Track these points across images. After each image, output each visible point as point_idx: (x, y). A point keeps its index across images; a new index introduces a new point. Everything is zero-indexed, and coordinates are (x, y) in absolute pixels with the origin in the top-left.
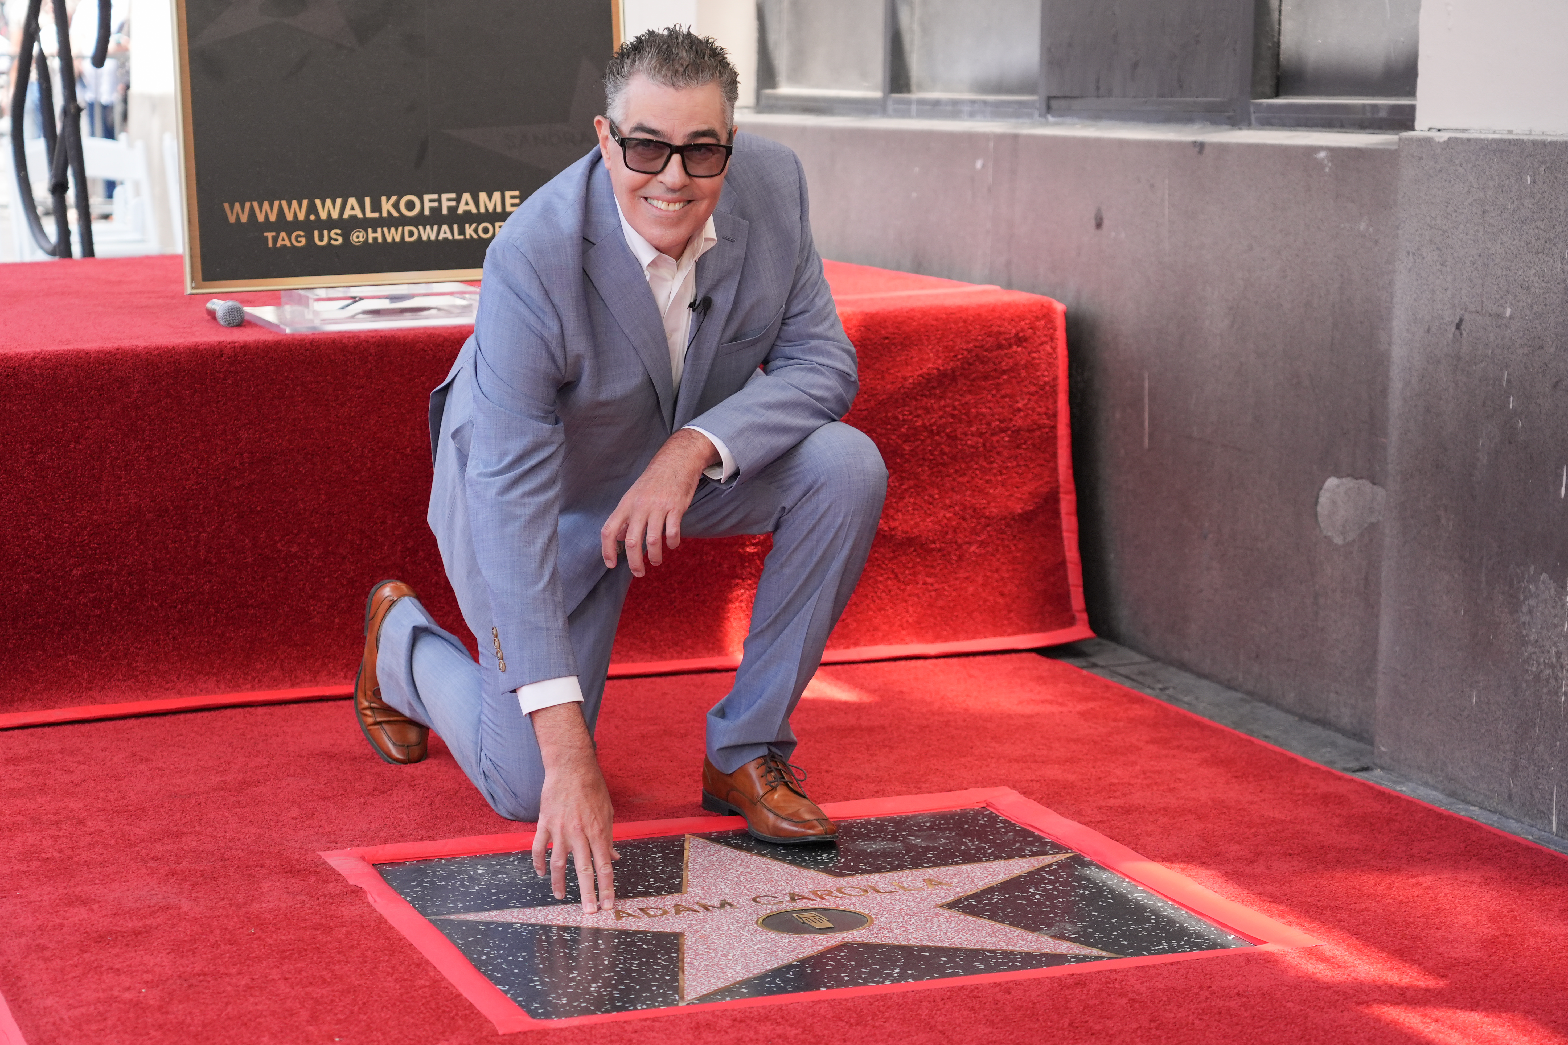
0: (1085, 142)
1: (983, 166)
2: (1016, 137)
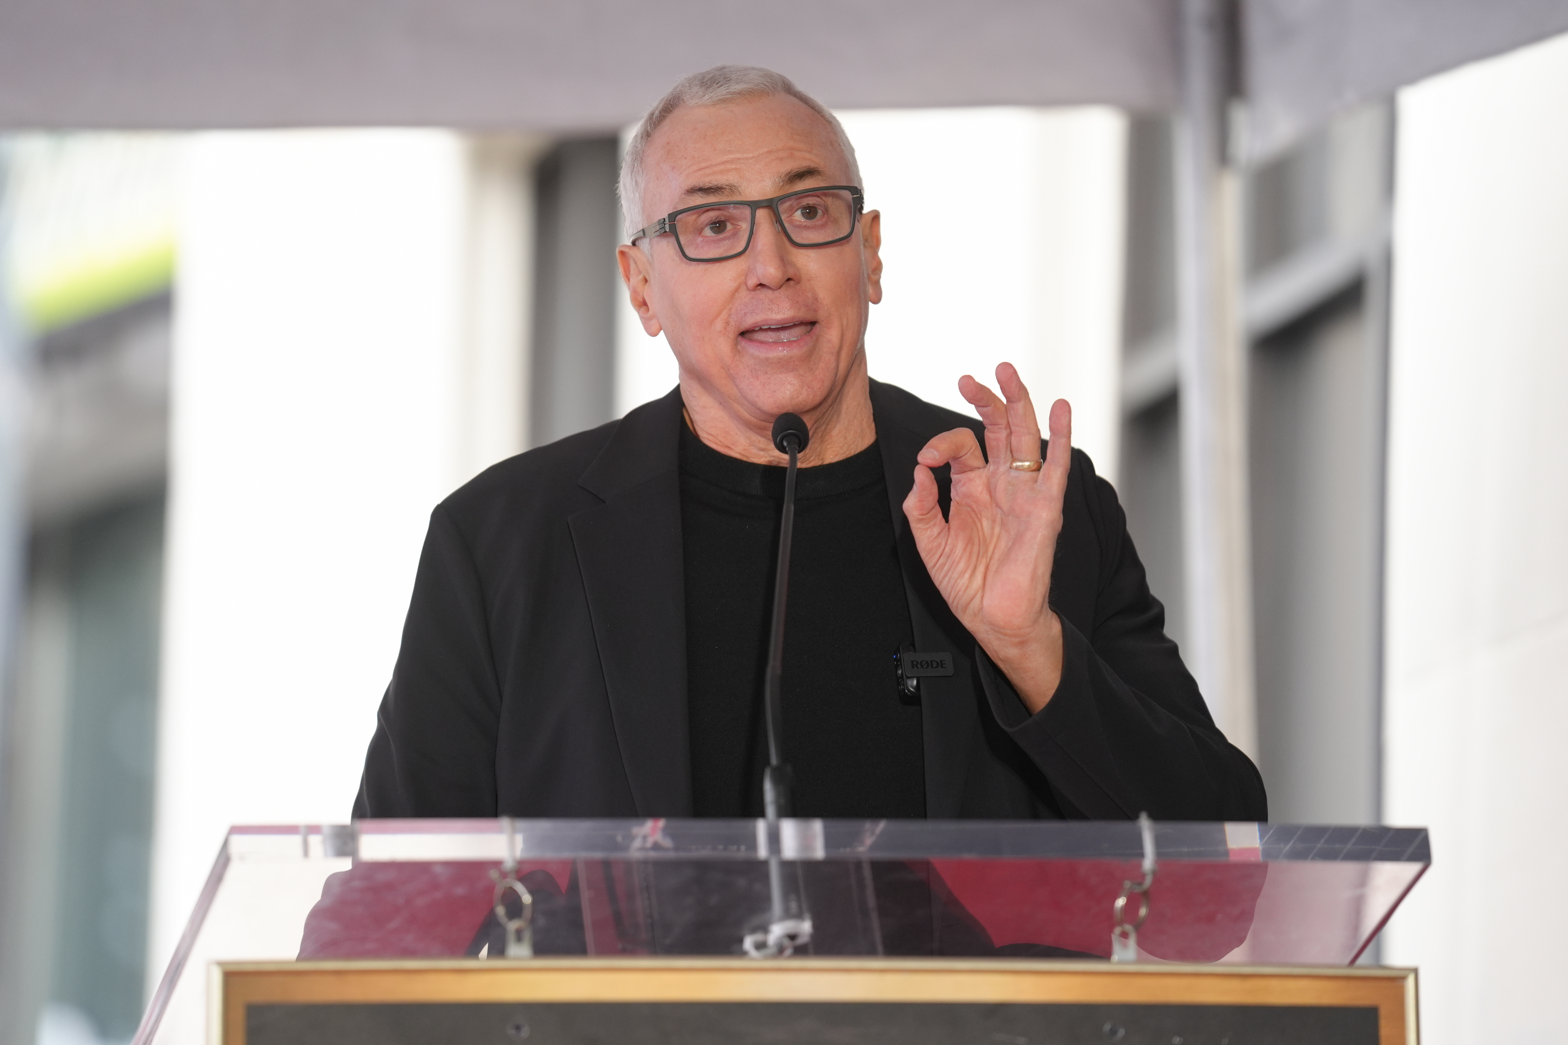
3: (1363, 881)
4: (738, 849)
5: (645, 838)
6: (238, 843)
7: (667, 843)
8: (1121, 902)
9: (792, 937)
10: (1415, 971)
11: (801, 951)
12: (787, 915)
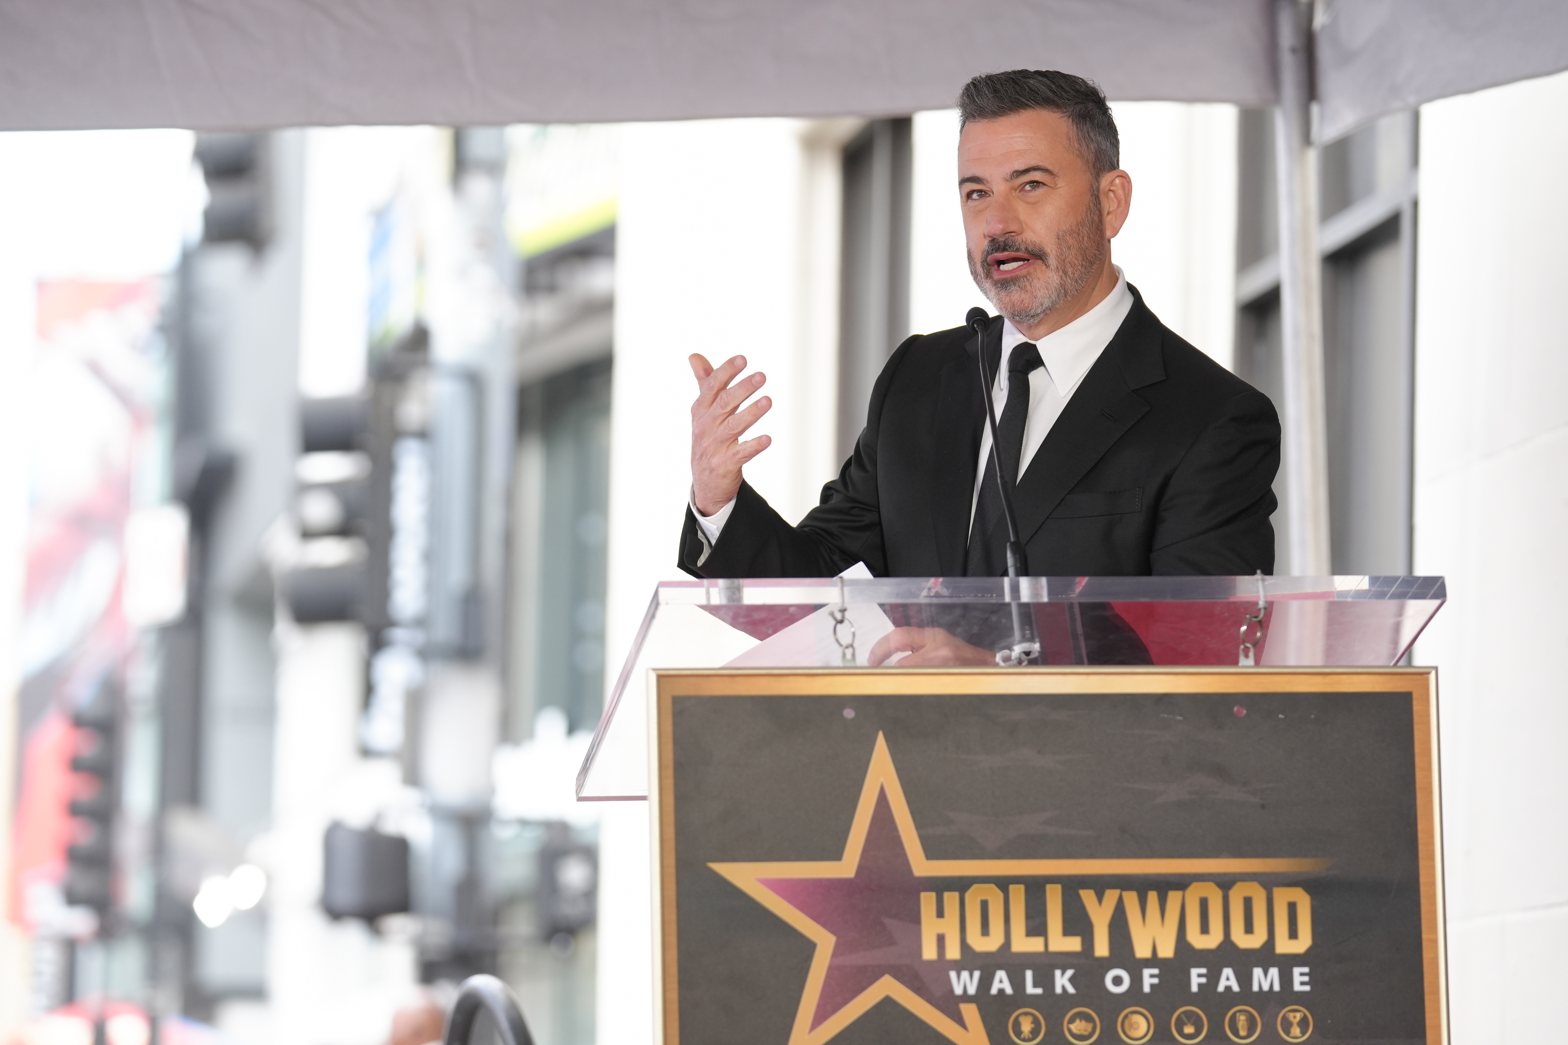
3: (1400, 612)
4: (992, 596)
5: (929, 589)
6: (664, 592)
7: (945, 592)
8: (1244, 628)
9: (1027, 653)
10: (1436, 668)
11: (1033, 662)
12: (1024, 639)
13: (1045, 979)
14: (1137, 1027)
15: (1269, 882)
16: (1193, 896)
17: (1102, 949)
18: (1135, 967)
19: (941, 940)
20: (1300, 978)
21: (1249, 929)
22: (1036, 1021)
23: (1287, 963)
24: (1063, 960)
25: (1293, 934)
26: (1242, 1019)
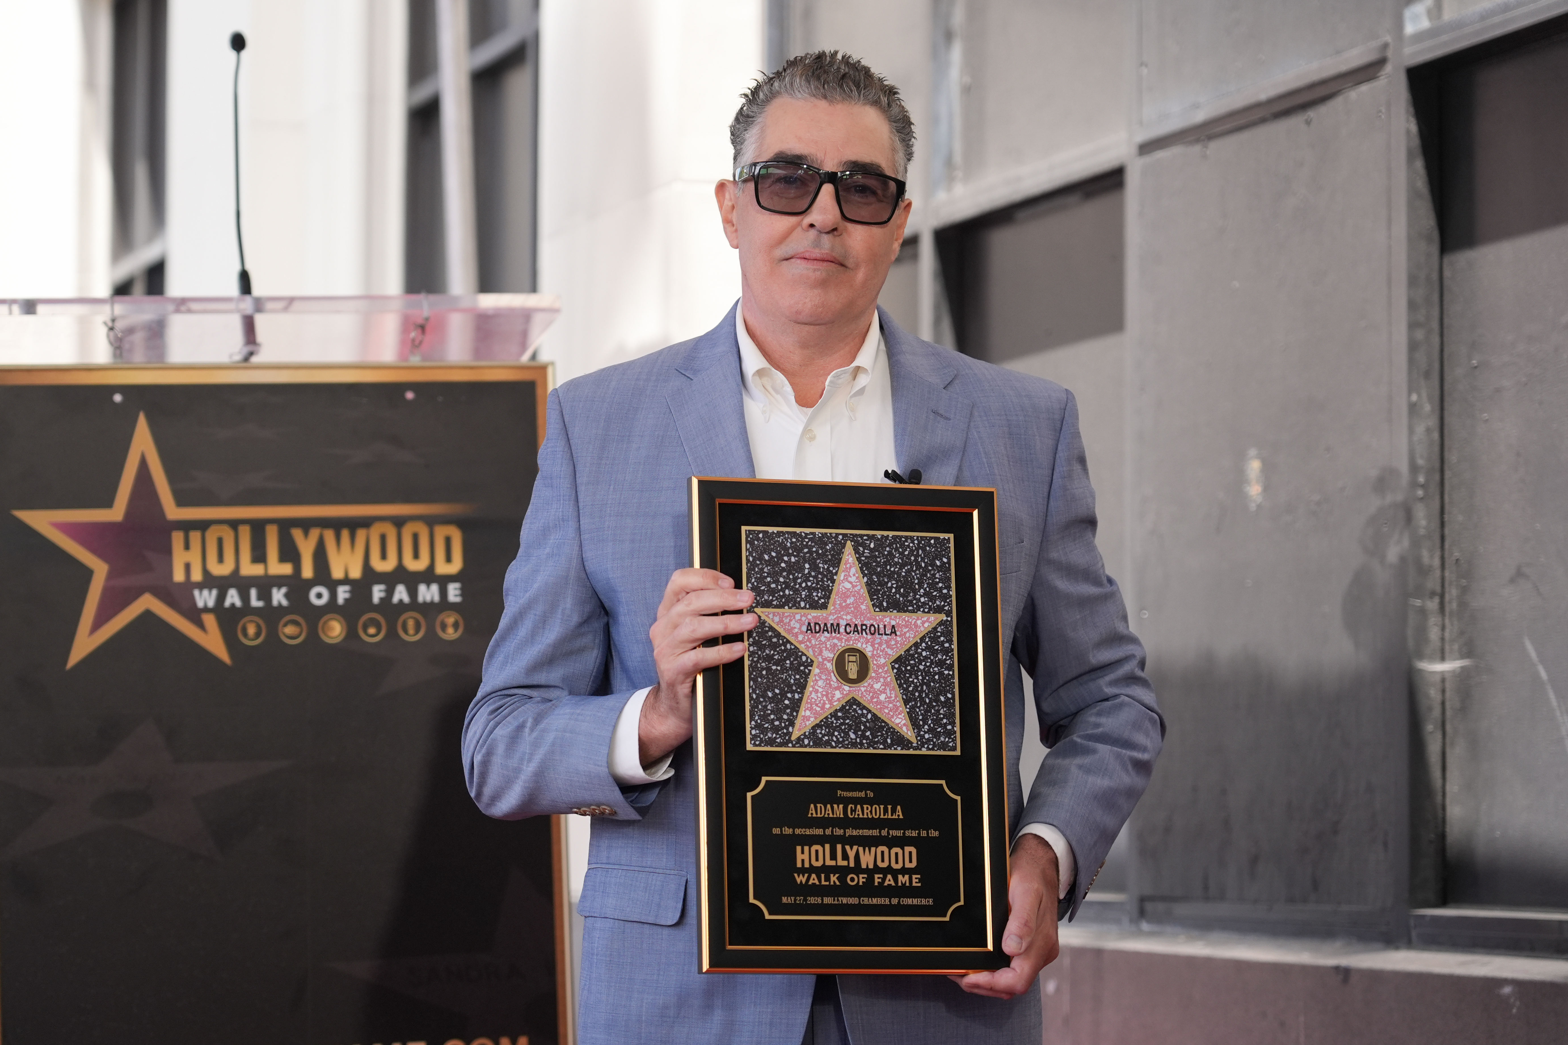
0: (1191, 961)
1: (1058, 990)
2: (1098, 953)
3: (527, 321)
8: (412, 335)
9: (251, 353)
10: (553, 363)
12: (249, 343)
13: (265, 595)
14: (332, 629)
15: (431, 522)
16: (375, 532)
17: (307, 572)
18: (332, 586)
19: (188, 567)
20: (454, 592)
21: (416, 556)
22: (259, 627)
23: (444, 581)
24: (279, 581)
25: (449, 559)
26: (411, 624)
